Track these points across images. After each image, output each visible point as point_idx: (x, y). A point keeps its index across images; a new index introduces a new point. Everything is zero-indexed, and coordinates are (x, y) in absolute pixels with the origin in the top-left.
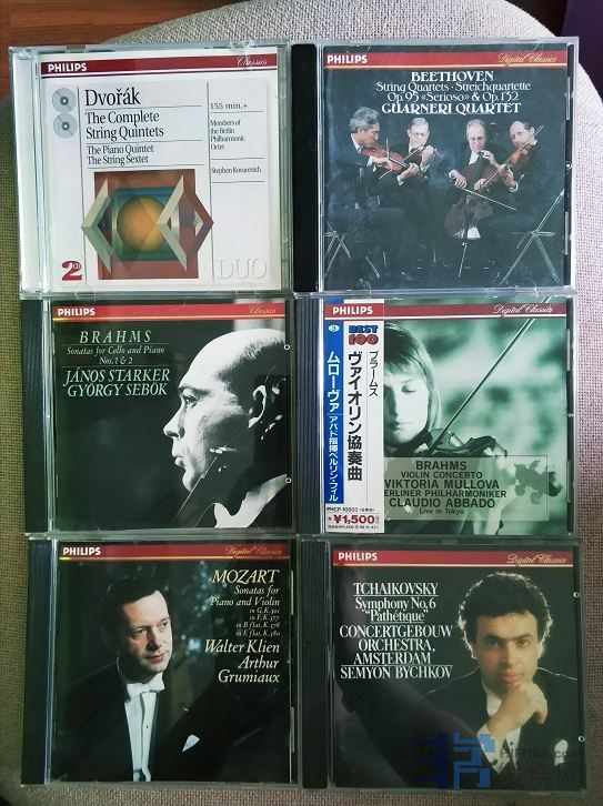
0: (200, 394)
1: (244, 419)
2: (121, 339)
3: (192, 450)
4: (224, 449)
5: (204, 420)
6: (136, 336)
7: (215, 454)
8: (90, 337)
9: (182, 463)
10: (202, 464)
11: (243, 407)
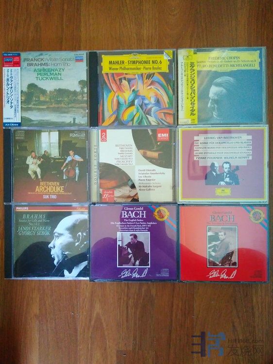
1: (74, 243)
7: (64, 254)
8: (26, 216)
10: (61, 257)
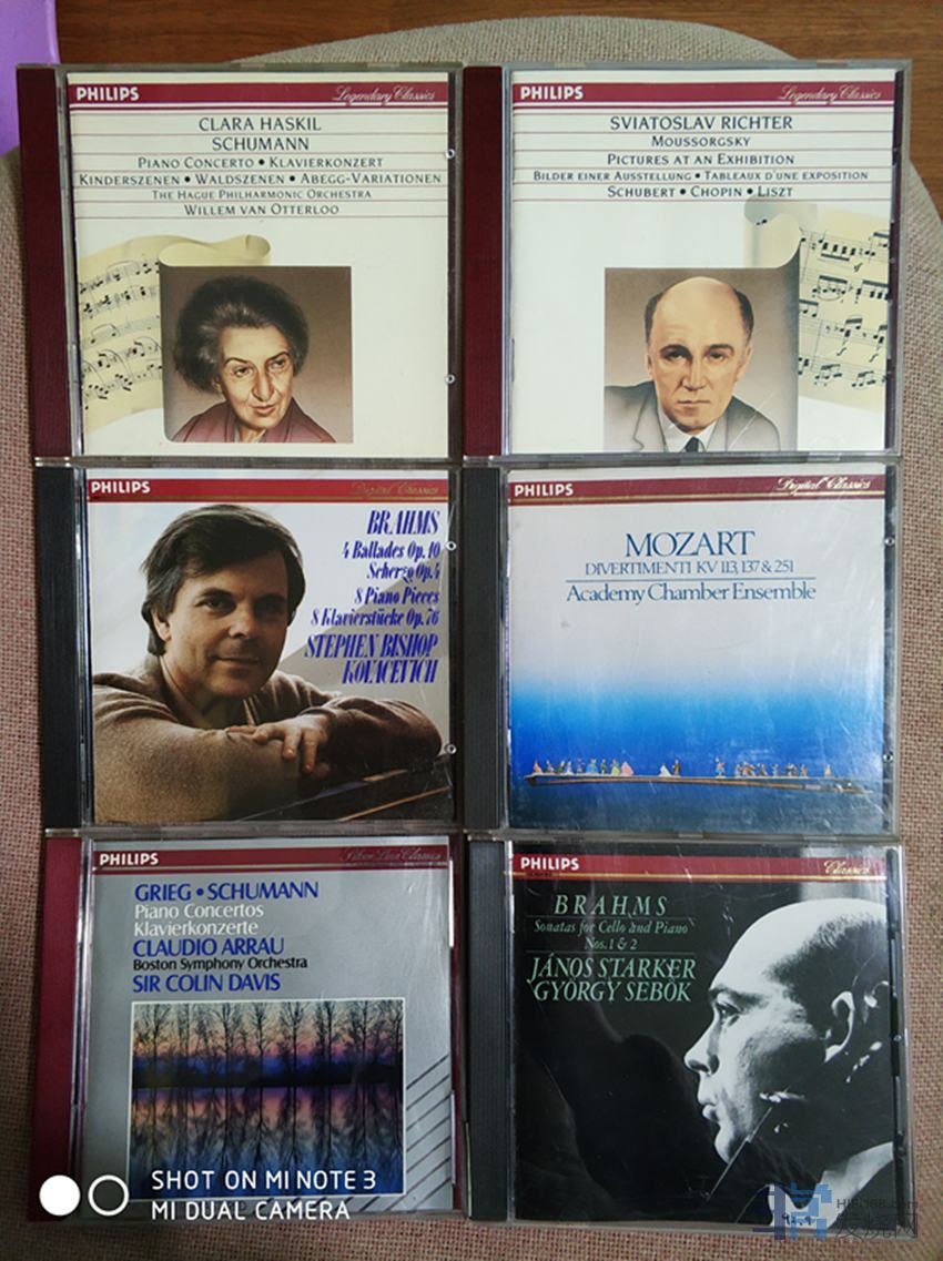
0: (744, 1002)
2: (619, 909)
3: (730, 1095)
4: (784, 1095)
5: (750, 1044)
6: (643, 905)
9: (713, 1114)
11: (815, 1026)
